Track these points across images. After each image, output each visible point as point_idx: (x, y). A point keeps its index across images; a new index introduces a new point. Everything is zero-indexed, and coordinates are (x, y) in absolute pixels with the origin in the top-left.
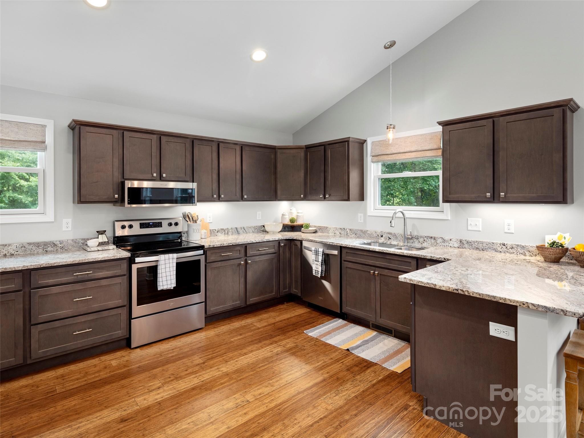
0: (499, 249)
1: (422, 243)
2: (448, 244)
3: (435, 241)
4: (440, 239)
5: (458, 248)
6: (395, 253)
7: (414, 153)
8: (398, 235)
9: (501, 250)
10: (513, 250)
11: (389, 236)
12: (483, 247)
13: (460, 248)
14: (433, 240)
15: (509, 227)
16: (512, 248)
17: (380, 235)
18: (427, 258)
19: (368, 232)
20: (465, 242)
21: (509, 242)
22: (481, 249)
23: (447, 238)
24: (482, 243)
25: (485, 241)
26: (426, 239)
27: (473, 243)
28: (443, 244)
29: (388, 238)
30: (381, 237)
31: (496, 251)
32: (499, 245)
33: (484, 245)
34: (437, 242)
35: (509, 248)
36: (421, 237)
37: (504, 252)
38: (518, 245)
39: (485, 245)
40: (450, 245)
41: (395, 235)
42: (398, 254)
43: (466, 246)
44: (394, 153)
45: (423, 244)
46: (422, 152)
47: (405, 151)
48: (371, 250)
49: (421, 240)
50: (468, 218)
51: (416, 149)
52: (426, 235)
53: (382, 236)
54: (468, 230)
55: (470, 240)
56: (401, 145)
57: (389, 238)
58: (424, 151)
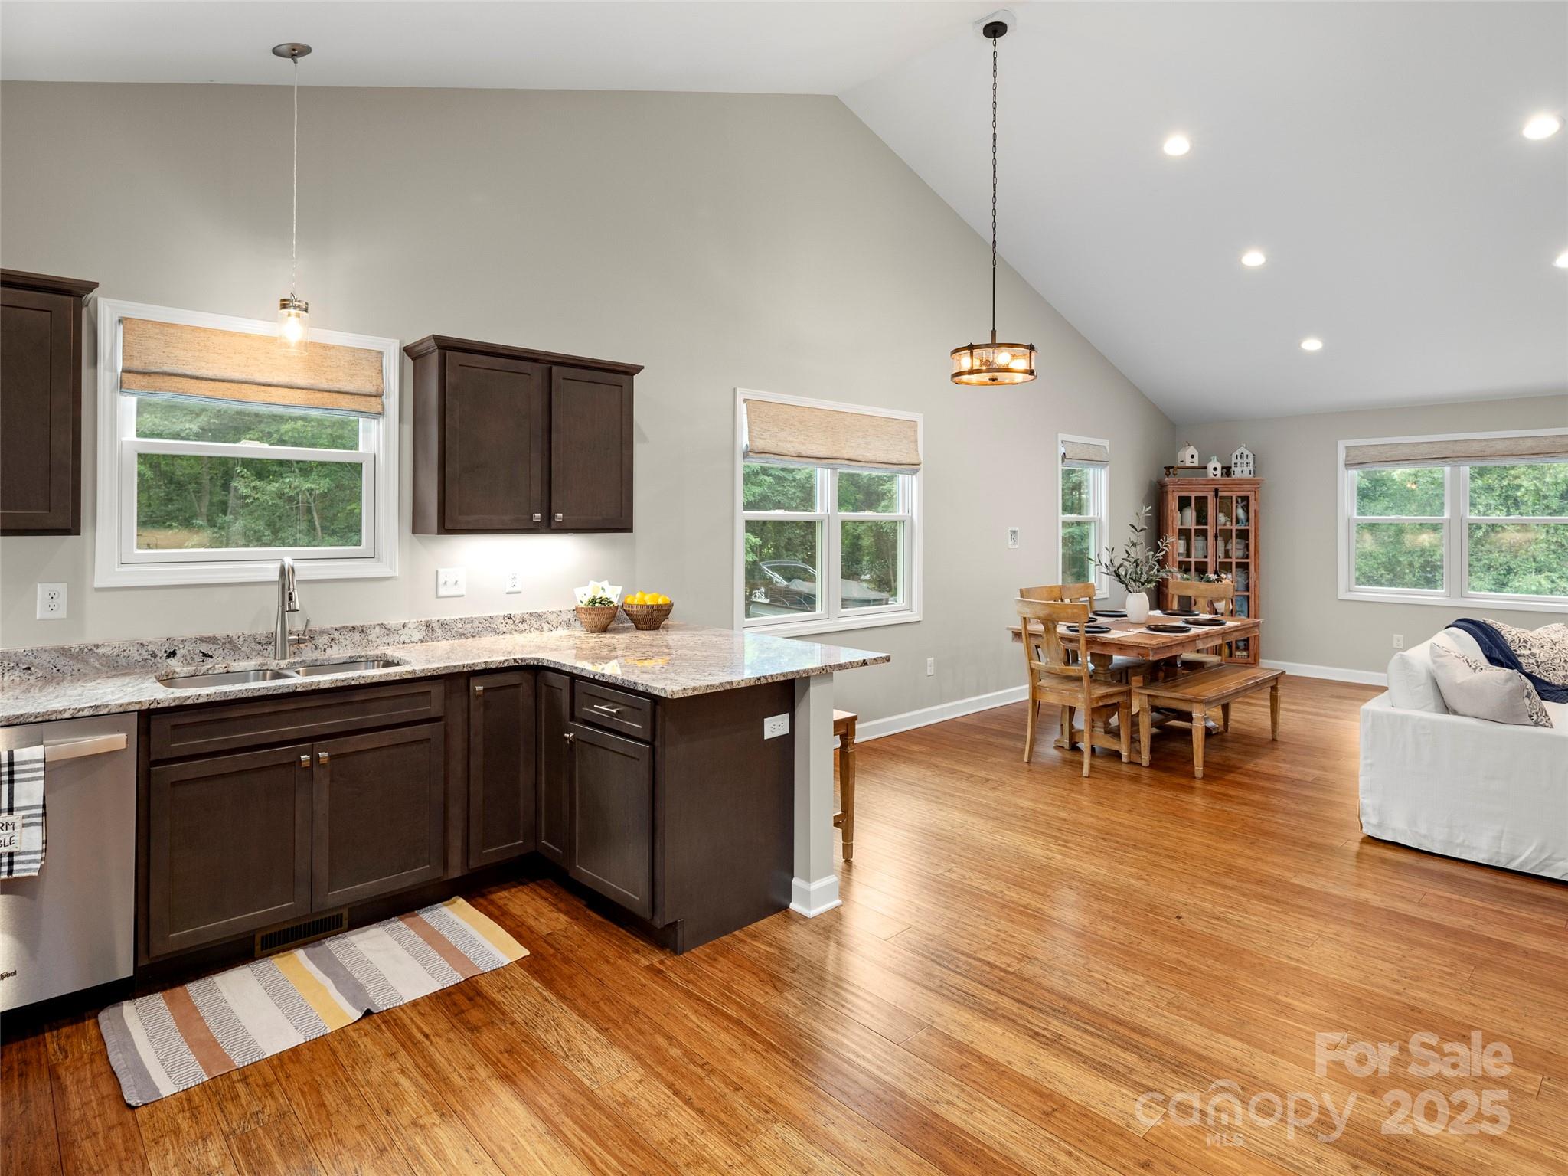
0: (502, 628)
1: (325, 650)
2: (396, 637)
3: (363, 635)
4: (378, 628)
5: (422, 642)
6: (388, 679)
7: (299, 391)
8: (241, 639)
9: (505, 630)
10: (524, 624)
11: (206, 648)
12: (472, 630)
13: (426, 641)
14: (357, 636)
15: (514, 581)
16: (523, 621)
17: (161, 653)
18: (477, 668)
19: (100, 651)
20: (436, 626)
21: (517, 611)
22: (469, 635)
23: (393, 622)
24: (471, 621)
25: (477, 616)
26: (336, 635)
27: (453, 625)
28: (384, 640)
29: (199, 658)
30: (168, 657)
31: (497, 633)
32: (501, 618)
33: (475, 626)
34: (370, 638)
35: (517, 622)
36: (322, 632)
37: (511, 633)
38: (531, 615)
39: (476, 624)
40: (402, 640)
41: (231, 642)
42: (398, 678)
43: (439, 633)
44: (233, 378)
45: (329, 649)
46: (325, 394)
47: (269, 380)
48: (299, 689)
49: (323, 641)
50: (440, 570)
51: (312, 381)
52: (338, 625)
53: (173, 654)
54: (438, 597)
55: (446, 617)
56: (255, 359)
57: (205, 655)
58: (330, 391)
